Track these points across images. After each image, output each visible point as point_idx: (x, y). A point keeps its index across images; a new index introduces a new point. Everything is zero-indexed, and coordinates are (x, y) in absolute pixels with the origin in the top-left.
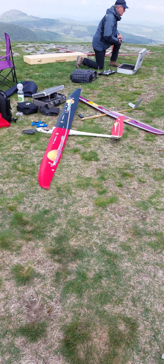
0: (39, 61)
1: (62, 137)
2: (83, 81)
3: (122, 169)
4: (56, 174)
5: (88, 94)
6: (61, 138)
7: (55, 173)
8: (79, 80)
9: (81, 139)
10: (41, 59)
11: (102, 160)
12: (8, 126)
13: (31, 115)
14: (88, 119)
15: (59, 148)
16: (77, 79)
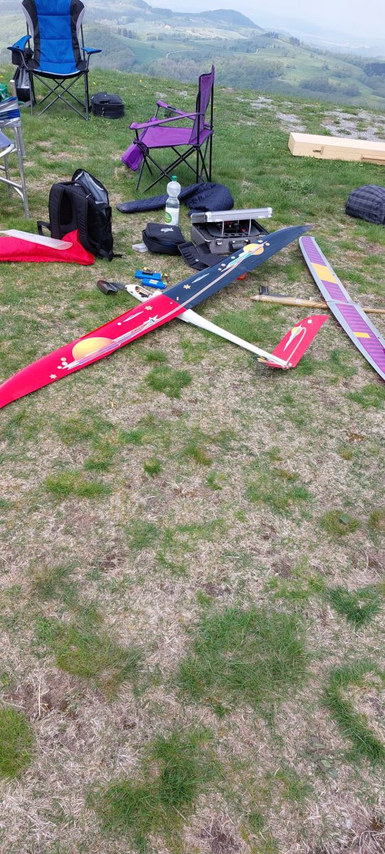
0: (317, 151)
1: (150, 318)
2: (370, 215)
3: (207, 437)
4: (51, 389)
5: (348, 248)
6: (148, 319)
7: (55, 384)
8: (358, 211)
9: (198, 338)
10: (323, 148)
11: (186, 398)
12: (90, 264)
13: (162, 257)
14: (267, 302)
15: (119, 338)
16: (356, 207)
